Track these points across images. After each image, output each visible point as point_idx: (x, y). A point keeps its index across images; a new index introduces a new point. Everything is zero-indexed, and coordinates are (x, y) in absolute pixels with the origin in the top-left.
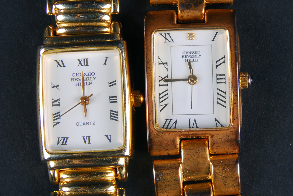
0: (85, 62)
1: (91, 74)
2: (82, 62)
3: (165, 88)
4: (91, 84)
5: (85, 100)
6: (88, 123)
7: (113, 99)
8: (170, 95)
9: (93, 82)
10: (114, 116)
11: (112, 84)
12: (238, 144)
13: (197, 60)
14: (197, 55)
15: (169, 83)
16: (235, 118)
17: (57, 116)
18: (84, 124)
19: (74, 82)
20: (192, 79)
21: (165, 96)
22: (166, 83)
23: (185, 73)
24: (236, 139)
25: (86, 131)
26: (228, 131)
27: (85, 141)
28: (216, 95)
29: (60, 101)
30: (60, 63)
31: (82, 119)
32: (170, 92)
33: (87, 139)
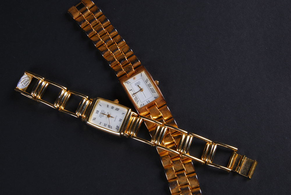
0: (98, 111)
1: (102, 111)
2: (97, 112)
3: (135, 96)
4: (105, 112)
5: (109, 116)
6: (116, 118)
7: (112, 108)
8: (138, 98)
9: (104, 111)
10: (117, 109)
11: (108, 106)
12: (164, 100)
13: (140, 84)
14: (139, 83)
15: (135, 94)
16: (160, 93)
17: (109, 126)
18: (115, 119)
19: (102, 117)
20: (141, 90)
21: (136, 98)
22: (135, 95)
23: (138, 89)
24: (163, 99)
25: (118, 119)
26: (160, 98)
27: (121, 121)
28: (151, 91)
29: (105, 123)
30: (94, 119)
31: (113, 119)
32: (137, 97)
33: (120, 120)
